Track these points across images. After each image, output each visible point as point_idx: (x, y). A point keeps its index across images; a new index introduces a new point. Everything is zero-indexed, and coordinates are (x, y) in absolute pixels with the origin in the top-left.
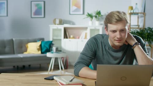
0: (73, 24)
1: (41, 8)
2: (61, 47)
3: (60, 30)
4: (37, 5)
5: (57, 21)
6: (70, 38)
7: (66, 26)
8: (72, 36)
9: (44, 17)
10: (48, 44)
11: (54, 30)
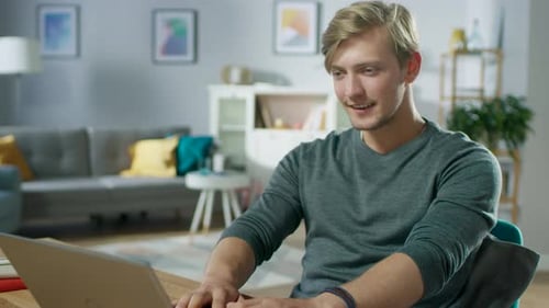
0: (286, 83)
1: (183, 33)
2: (244, 156)
3: (243, 102)
4: (170, 24)
5: (235, 75)
6: (273, 125)
7: (263, 88)
8: (279, 122)
9: (195, 60)
10: (200, 145)
11: (223, 103)
